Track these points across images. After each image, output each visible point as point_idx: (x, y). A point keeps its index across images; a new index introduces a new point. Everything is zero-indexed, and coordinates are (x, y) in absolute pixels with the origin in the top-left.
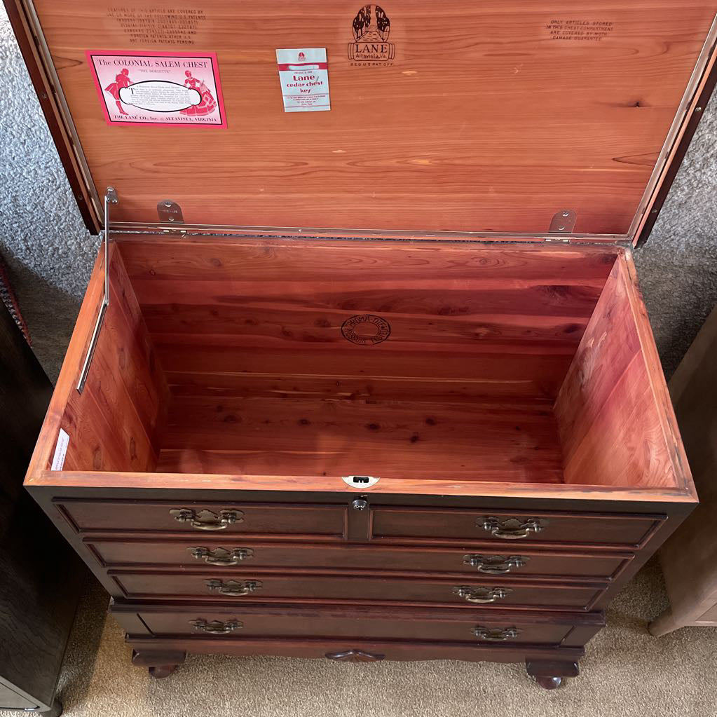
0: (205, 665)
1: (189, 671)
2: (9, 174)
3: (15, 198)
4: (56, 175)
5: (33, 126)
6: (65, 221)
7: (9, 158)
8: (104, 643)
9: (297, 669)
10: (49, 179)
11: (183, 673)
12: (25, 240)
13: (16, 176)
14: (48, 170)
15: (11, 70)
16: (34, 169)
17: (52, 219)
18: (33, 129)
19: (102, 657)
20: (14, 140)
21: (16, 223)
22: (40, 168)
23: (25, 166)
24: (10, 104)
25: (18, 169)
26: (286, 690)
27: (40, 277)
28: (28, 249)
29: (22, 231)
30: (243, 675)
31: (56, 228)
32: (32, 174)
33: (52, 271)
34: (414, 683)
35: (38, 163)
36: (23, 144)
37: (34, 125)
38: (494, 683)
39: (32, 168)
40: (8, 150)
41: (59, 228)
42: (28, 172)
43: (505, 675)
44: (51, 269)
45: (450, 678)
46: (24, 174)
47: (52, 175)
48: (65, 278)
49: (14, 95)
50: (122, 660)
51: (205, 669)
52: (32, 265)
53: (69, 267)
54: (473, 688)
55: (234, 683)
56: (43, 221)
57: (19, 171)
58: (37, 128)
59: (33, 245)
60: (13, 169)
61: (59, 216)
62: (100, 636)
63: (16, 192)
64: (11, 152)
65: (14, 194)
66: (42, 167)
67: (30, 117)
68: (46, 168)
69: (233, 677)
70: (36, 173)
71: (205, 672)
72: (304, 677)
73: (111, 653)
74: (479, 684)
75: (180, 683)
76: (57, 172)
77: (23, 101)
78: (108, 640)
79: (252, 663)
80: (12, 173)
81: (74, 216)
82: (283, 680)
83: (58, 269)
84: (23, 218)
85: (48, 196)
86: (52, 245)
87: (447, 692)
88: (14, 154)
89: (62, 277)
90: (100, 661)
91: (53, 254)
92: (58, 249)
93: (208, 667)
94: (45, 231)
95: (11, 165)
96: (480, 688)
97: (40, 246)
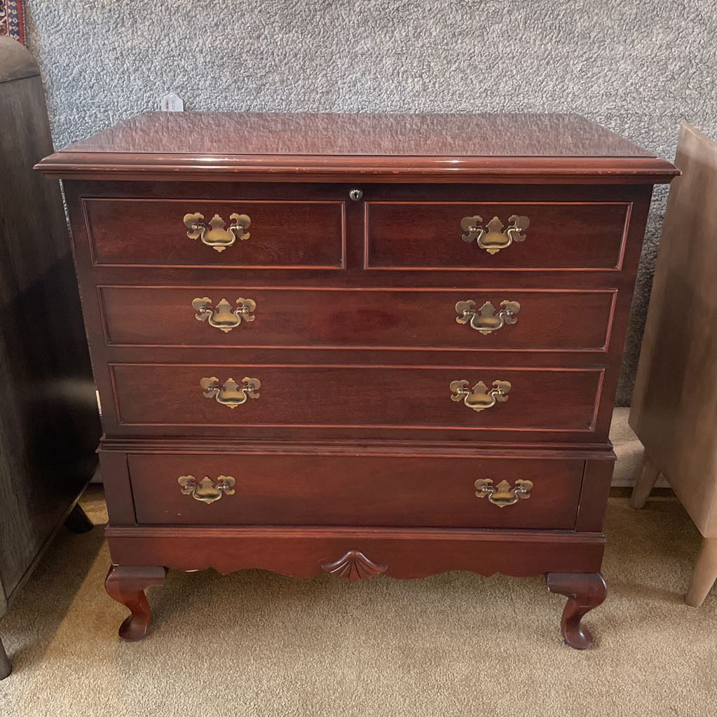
0: (183, 631)
1: (164, 636)
2: (74, 118)
4: (111, 119)
5: (102, 71)
7: (78, 102)
8: (71, 614)
10: (105, 123)
11: (158, 638)
13: (79, 120)
15: (96, 18)
16: (95, 113)
18: (102, 73)
19: (66, 625)
20: (84, 84)
22: (100, 112)
23: (89, 110)
24: (88, 50)
25: (83, 112)
30: (227, 639)
32: (93, 118)
35: (99, 106)
36: (91, 88)
37: (104, 69)
38: (517, 645)
39: (94, 112)
40: (78, 94)
42: (90, 116)
43: (529, 639)
46: (86, 119)
47: (109, 119)
49: (93, 41)
50: (89, 627)
51: (183, 635)
54: (493, 649)
55: (215, 646)
57: (83, 115)
58: (105, 72)
60: (78, 114)
62: (68, 608)
63: (76, 137)
64: (80, 96)
66: (102, 110)
67: (102, 62)
68: (106, 111)
69: (215, 641)
70: (96, 117)
71: (183, 637)
72: (297, 640)
73: (78, 621)
74: (498, 646)
75: (153, 646)
76: (113, 116)
77: (99, 46)
78: (76, 611)
82: (272, 643)
88: (82, 98)
93: (187, 633)
96: (500, 649)
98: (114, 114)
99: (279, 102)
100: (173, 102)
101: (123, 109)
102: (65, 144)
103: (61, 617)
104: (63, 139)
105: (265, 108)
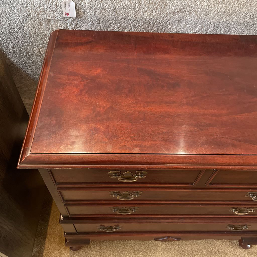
0: (94, 244)
1: (88, 247)
3: (10, 24)
4: (31, 12)
6: (34, 37)
8: (48, 236)
9: (136, 245)
10: (27, 14)
11: (85, 248)
12: (13, 48)
13: (11, 12)
14: (27, 8)
16: (20, 8)
17: (27, 36)
19: (48, 242)
21: (9, 38)
22: (23, 7)
23: (16, 6)
25: (12, 7)
26: (132, 254)
27: (19, 68)
28: (14, 52)
29: (12, 43)
30: (112, 248)
31: (29, 41)
32: (19, 10)
33: (25, 64)
34: (188, 249)
35: (22, 4)
38: (222, 247)
39: (19, 7)
41: (30, 41)
42: (17, 10)
43: (226, 244)
44: (25, 63)
45: (203, 246)
46: (15, 11)
47: (29, 11)
48: (31, 68)
50: (57, 243)
51: (95, 246)
52: (15, 62)
53: (33, 62)
54: (213, 250)
55: (109, 252)
56: (23, 37)
57: (13, 9)
59: (16, 51)
60: (10, 8)
61: (31, 35)
62: (46, 233)
63: (11, 21)
65: (9, 22)
66: (25, 6)
68: (27, 7)
69: (108, 249)
70: (21, 10)
71: (95, 247)
72: (139, 248)
73: (52, 240)
74: (215, 248)
75: (84, 252)
76: (31, 10)
78: (50, 234)
79: (115, 242)
80: (9, 10)
81: (38, 34)
82: (130, 250)
83: (28, 63)
84: (13, 35)
85: (26, 23)
86: (26, 50)
87: (202, 252)
89: (29, 68)
90: (47, 243)
91: (26, 56)
92: (28, 52)
93: (96, 245)
94: (23, 42)
95: (9, 5)
96: (216, 250)
97: (20, 51)
98: (32, 9)
99: (134, 4)
100: (69, 3)
101: (38, 6)
102: (4, 24)
103: (45, 238)
104: (3, 22)
105: (125, 8)
